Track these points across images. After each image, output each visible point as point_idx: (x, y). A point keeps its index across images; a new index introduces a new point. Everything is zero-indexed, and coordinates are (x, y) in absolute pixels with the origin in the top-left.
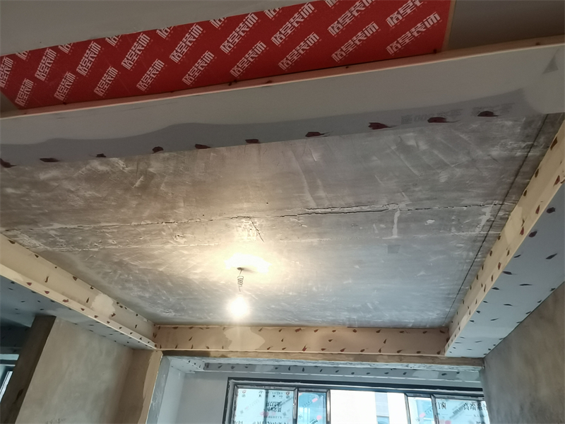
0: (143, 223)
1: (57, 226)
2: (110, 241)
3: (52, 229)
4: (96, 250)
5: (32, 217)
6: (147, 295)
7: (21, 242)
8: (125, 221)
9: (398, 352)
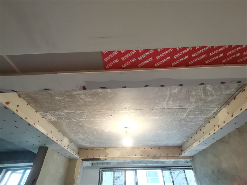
0: (101, 111)
1: (66, 111)
2: (84, 117)
3: (63, 113)
4: (76, 120)
5: (59, 108)
6: (83, 137)
7: (46, 117)
8: (95, 110)
9: (167, 155)
